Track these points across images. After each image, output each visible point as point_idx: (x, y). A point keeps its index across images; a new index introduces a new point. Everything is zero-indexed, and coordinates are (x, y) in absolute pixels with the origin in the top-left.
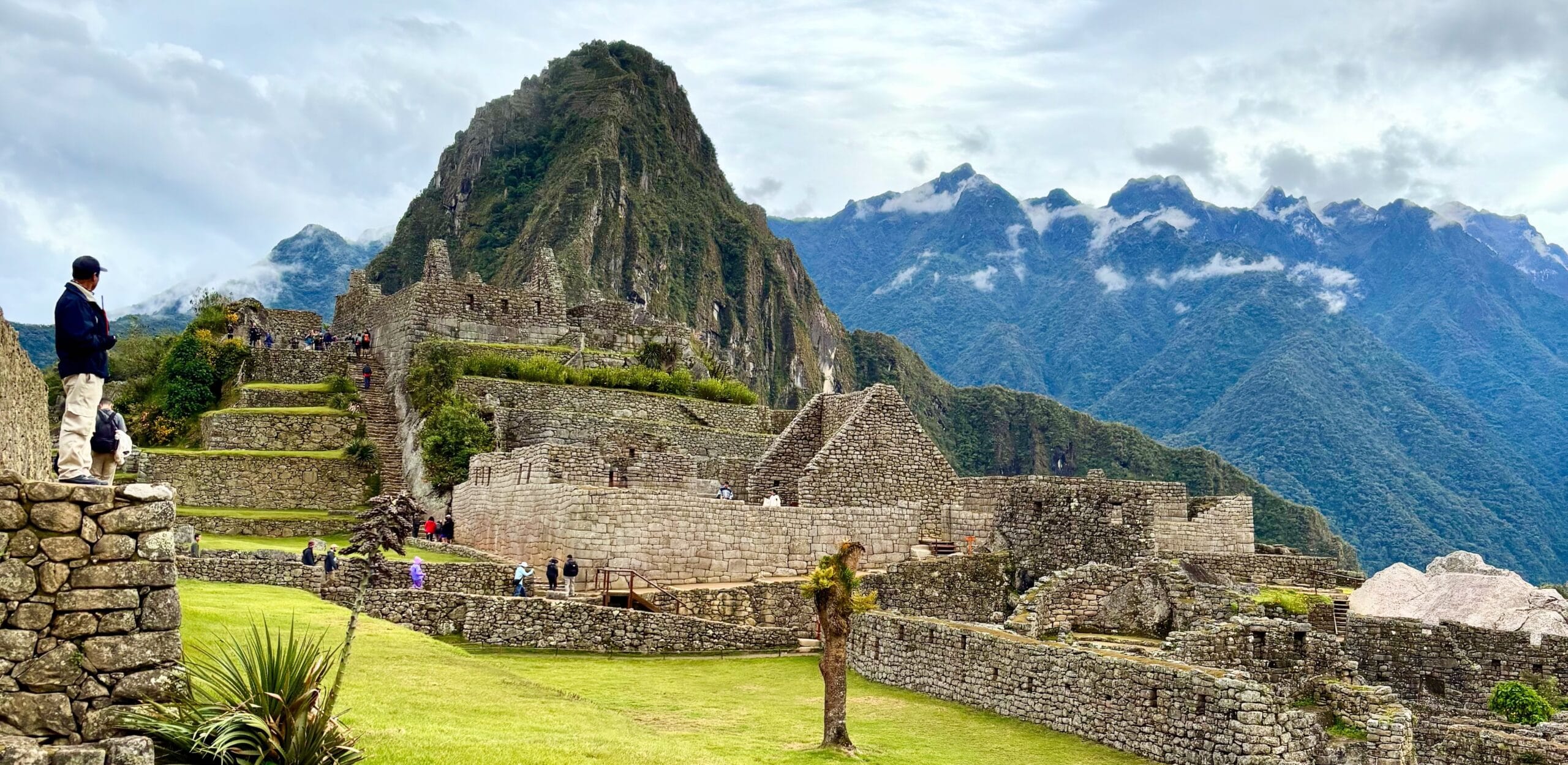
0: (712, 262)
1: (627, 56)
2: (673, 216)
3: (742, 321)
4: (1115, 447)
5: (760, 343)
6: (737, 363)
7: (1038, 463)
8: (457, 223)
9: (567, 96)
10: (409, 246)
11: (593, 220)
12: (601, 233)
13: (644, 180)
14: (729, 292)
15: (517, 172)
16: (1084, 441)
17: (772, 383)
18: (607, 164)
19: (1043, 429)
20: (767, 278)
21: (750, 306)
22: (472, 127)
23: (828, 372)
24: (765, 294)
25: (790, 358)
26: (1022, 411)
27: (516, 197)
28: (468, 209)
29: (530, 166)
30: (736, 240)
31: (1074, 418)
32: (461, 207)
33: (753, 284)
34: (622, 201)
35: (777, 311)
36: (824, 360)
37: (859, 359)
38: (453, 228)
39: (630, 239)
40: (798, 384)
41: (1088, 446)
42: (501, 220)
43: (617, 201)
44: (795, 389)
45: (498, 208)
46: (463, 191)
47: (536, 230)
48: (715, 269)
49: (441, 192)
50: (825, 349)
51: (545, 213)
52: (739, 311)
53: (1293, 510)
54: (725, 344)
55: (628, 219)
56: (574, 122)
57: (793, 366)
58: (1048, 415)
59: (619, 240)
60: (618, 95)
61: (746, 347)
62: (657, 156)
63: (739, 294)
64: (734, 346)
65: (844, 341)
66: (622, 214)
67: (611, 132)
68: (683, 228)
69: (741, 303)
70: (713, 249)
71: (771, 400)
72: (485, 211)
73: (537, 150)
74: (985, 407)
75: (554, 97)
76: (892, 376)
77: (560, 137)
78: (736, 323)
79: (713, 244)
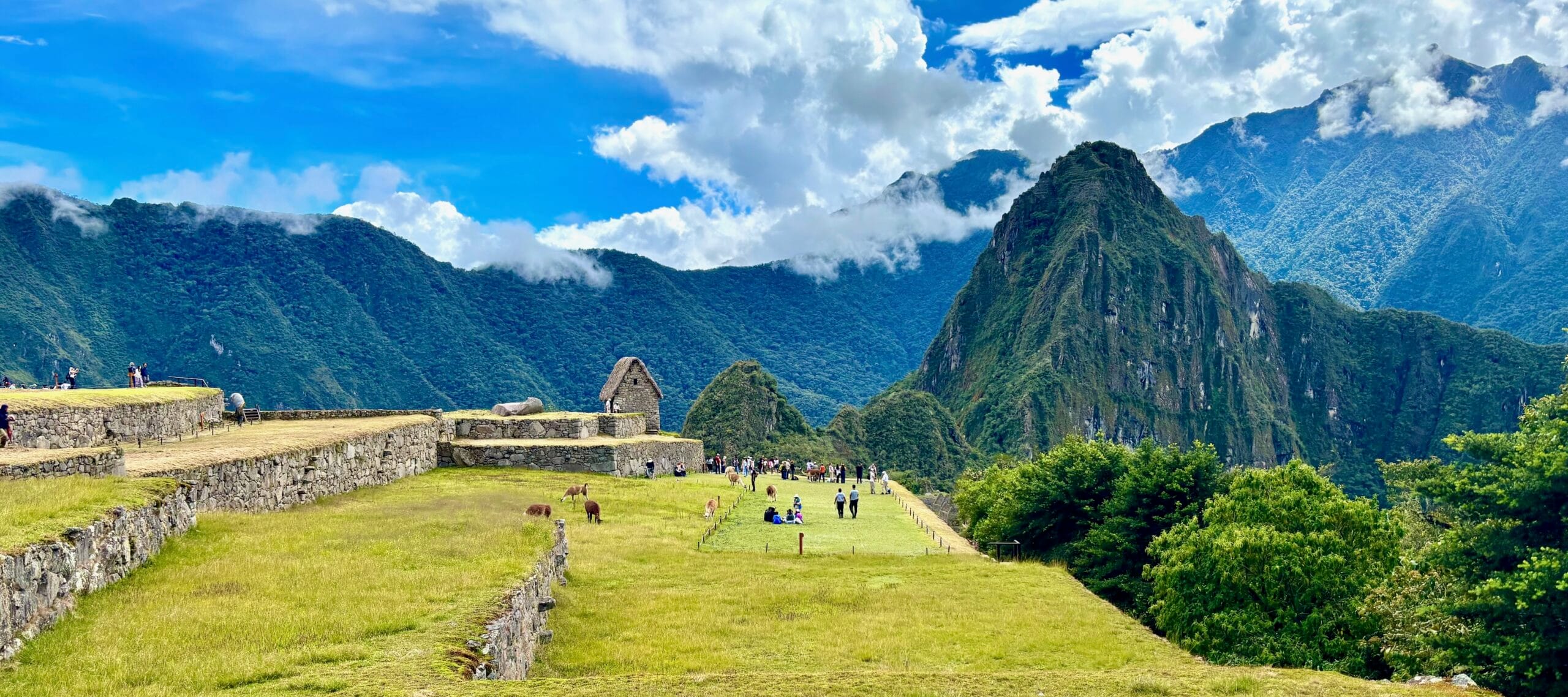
0: (1160, 277)
1: (1103, 151)
2: (1134, 254)
3: (1182, 311)
4: (1488, 349)
5: (1194, 323)
6: (1179, 337)
7: (1424, 364)
8: (1005, 268)
9: (1066, 184)
10: (979, 284)
11: (1083, 271)
12: (1087, 278)
13: (1115, 235)
14: (1173, 293)
15: (1039, 237)
16: (1463, 345)
17: (1204, 347)
18: (1090, 235)
19: (1428, 338)
20: (1198, 279)
21: (1187, 300)
22: (1011, 211)
23: (1254, 317)
24: (1197, 290)
25: (1216, 329)
26: (1412, 326)
27: (1038, 253)
28: (1011, 259)
29: (1047, 232)
30: (1176, 259)
31: (1454, 329)
32: (1007, 259)
33: (1189, 285)
34: (1100, 256)
35: (1206, 298)
36: (1251, 310)
37: (1280, 303)
38: (1003, 272)
39: (1106, 278)
40: (1222, 344)
41: (1466, 348)
42: (1030, 269)
43: (1097, 257)
44: (1220, 348)
45: (1028, 261)
46: (1008, 249)
47: (1050, 280)
48: (1163, 281)
49: (995, 250)
50: (1251, 302)
51: (1055, 269)
52: (1178, 305)
54: (1170, 326)
55: (1104, 265)
56: (1072, 203)
57: (1218, 334)
58: (1433, 327)
59: (1099, 280)
60: (1098, 183)
61: (1186, 327)
62: (1123, 215)
63: (1179, 294)
64: (1177, 327)
65: (1268, 292)
66: (1100, 264)
67: (1093, 210)
68: (1140, 260)
69: (1181, 299)
70: (1161, 269)
71: (1204, 357)
72: (1022, 262)
73: (1050, 222)
74: (1382, 325)
75: (1059, 185)
76: (1304, 313)
77: (1063, 213)
78: (1178, 313)
79: (1160, 264)
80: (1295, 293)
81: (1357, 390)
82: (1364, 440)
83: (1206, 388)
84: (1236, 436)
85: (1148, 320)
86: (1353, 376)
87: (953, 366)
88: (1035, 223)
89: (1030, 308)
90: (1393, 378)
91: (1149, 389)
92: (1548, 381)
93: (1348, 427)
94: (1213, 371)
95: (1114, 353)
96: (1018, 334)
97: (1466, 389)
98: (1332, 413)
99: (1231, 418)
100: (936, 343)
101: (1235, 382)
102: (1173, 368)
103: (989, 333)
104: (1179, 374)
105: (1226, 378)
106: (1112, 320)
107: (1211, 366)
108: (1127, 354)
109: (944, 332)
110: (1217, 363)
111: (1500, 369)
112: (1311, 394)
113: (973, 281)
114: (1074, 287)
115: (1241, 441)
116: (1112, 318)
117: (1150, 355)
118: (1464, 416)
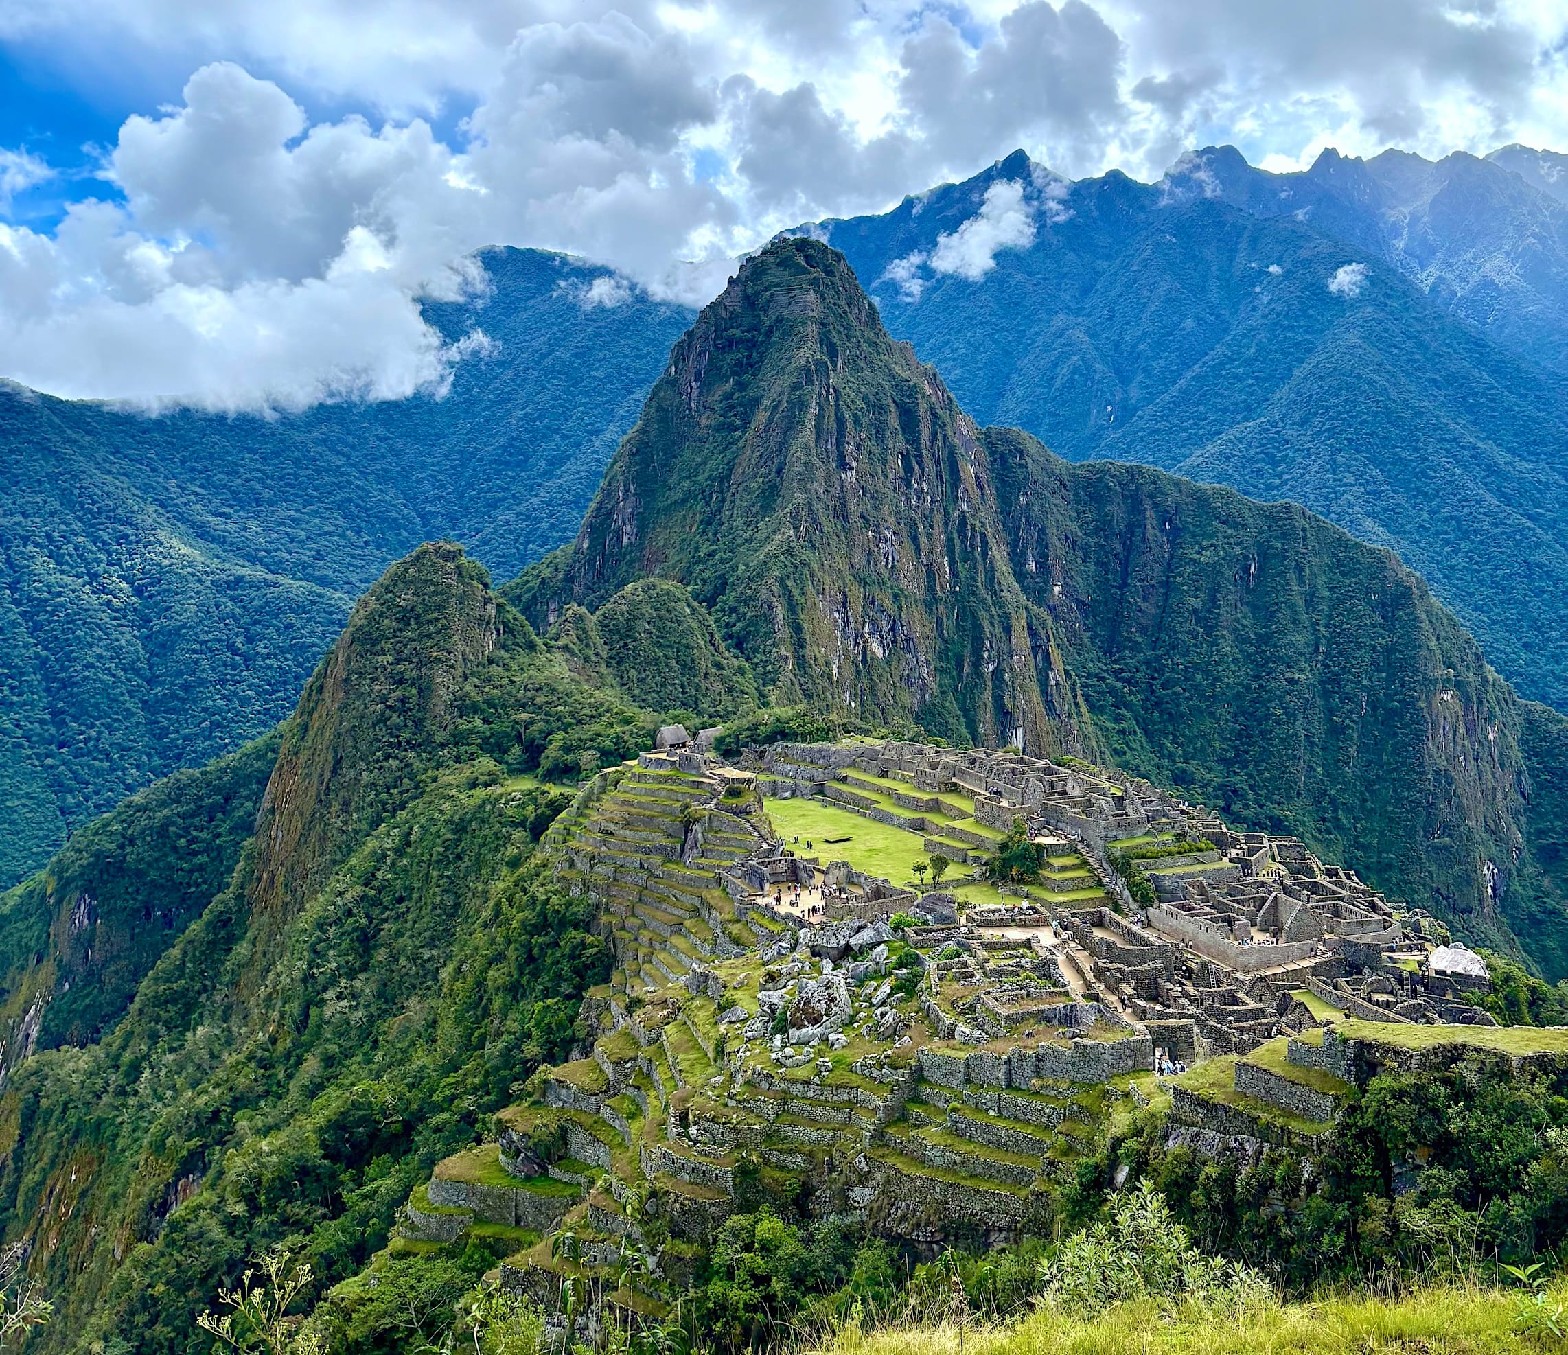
0: (893, 421)
1: (809, 251)
2: (865, 390)
3: (920, 464)
4: (1215, 508)
5: (934, 479)
6: (919, 498)
7: (1149, 527)
8: (694, 405)
9: (768, 294)
10: (656, 426)
11: (813, 411)
12: (819, 420)
13: (841, 364)
14: (907, 442)
15: (739, 363)
16: (1187, 504)
17: (945, 510)
18: (818, 363)
19: (1151, 496)
20: (934, 423)
21: (924, 451)
22: (697, 327)
24: (934, 436)
25: (957, 488)
26: (1132, 481)
27: (741, 386)
28: (701, 393)
29: (749, 358)
30: (909, 397)
31: (1177, 484)
32: (695, 393)
33: (925, 432)
34: (832, 391)
35: (944, 448)
36: (967, 462)
38: (690, 410)
39: (841, 422)
40: (965, 508)
41: (1191, 507)
42: (733, 407)
43: (828, 392)
44: (963, 512)
45: (728, 396)
46: (696, 380)
47: (768, 424)
48: (896, 425)
49: (676, 380)
50: (967, 452)
52: (916, 456)
53: (1372, 551)
54: (909, 485)
55: (837, 405)
56: (781, 321)
57: (960, 495)
58: (1155, 483)
59: (833, 424)
60: (812, 293)
61: (925, 485)
62: (845, 338)
63: (915, 442)
64: (916, 486)
66: (832, 401)
67: (813, 330)
68: (872, 398)
69: (918, 450)
70: (893, 408)
71: (946, 524)
72: (717, 398)
73: (752, 344)
74: (1100, 480)
75: (758, 294)
76: (1021, 466)
77: (770, 331)
78: (916, 467)
79: (892, 405)
80: (1009, 441)
81: (1079, 561)
82: (1090, 621)
83: (952, 563)
84: (992, 624)
85: (886, 476)
86: (1074, 543)
87: (625, 540)
88: (732, 344)
89: (743, 459)
90: (1117, 545)
91: (893, 567)
92: (1279, 545)
93: (1074, 606)
94: (957, 542)
95: (854, 518)
96: (728, 497)
97: (1196, 556)
98: (1057, 589)
99: (984, 601)
100: (599, 509)
101: (984, 554)
102: (915, 539)
103: (678, 495)
104: (922, 546)
105: (973, 550)
106: (850, 476)
107: (955, 535)
108: (867, 521)
109: (609, 493)
110: (962, 531)
111: (1229, 531)
112: (1033, 567)
113: (647, 422)
114: (807, 433)
115: (999, 631)
116: (849, 473)
117: (892, 521)
118: (1197, 589)
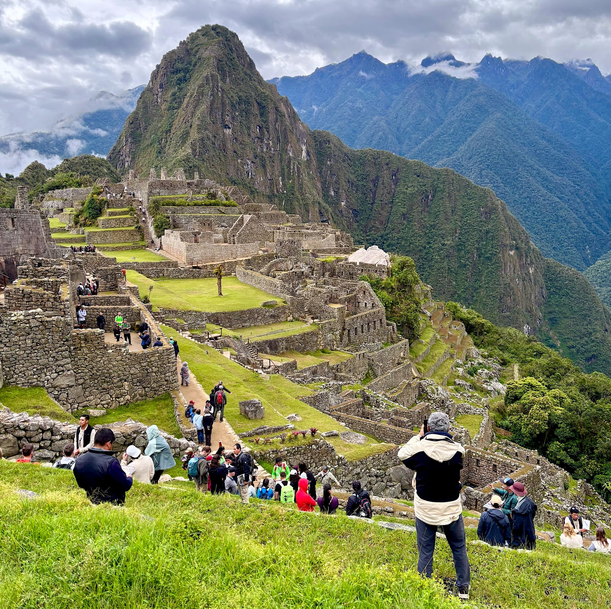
0: (255, 110)
1: (219, 30)
2: (240, 94)
3: (268, 132)
4: (415, 170)
5: (275, 140)
6: (267, 148)
7: (385, 178)
8: (159, 100)
9: (196, 48)
10: (142, 110)
11: (209, 98)
12: (212, 103)
13: (228, 80)
14: (263, 121)
15: (180, 80)
16: (403, 168)
17: (281, 155)
18: (212, 76)
19: (387, 164)
20: (276, 114)
21: (271, 126)
22: (162, 63)
23: (304, 148)
24: (276, 121)
25: (287, 145)
26: (379, 158)
27: (180, 89)
28: (163, 95)
29: (185, 77)
30: (264, 100)
31: (399, 159)
32: (160, 94)
33: (271, 117)
34: (220, 89)
35: (281, 127)
36: (302, 143)
37: (316, 141)
38: (158, 102)
39: (223, 104)
40: (291, 155)
41: (405, 170)
42: (175, 99)
43: (218, 90)
44: (290, 157)
45: (174, 94)
46: (160, 88)
47: (188, 103)
48: (257, 113)
49: (152, 88)
50: (302, 139)
51: (191, 96)
52: (267, 128)
53: (482, 190)
54: (262, 141)
55: (222, 96)
56: (200, 59)
57: (289, 148)
58: (389, 158)
59: (220, 106)
60: (216, 47)
61: (271, 142)
62: (232, 70)
63: (267, 122)
64: (266, 142)
65: (310, 135)
66: (220, 94)
67: (213, 62)
68: (244, 98)
69: (268, 125)
70: (256, 105)
71: (281, 162)
72: (169, 95)
73: (187, 71)
74: (366, 157)
75: (192, 49)
76: (329, 148)
77: (195, 65)
78: (266, 133)
79: (255, 103)
80: (324, 137)
81: (354, 192)
82: (358, 219)
83: (282, 180)
84: (300, 208)
85: (249, 135)
86: (352, 184)
87: (126, 164)
88: (178, 71)
89: (176, 122)
90: (371, 185)
91: (251, 178)
92: (442, 186)
93: (351, 211)
94: (286, 170)
95: (230, 153)
96: (169, 140)
97: (405, 190)
98: (343, 203)
99: (297, 198)
100: (114, 150)
101: (299, 176)
102: (264, 166)
103: (150, 141)
104: (268, 170)
105: (294, 174)
106: (228, 132)
107: (285, 167)
108: (238, 154)
109: (119, 142)
110: (289, 166)
111: (420, 180)
112: (332, 193)
113: (138, 108)
114: (203, 107)
115: (303, 211)
116: (228, 130)
117: (251, 156)
118: (405, 205)
